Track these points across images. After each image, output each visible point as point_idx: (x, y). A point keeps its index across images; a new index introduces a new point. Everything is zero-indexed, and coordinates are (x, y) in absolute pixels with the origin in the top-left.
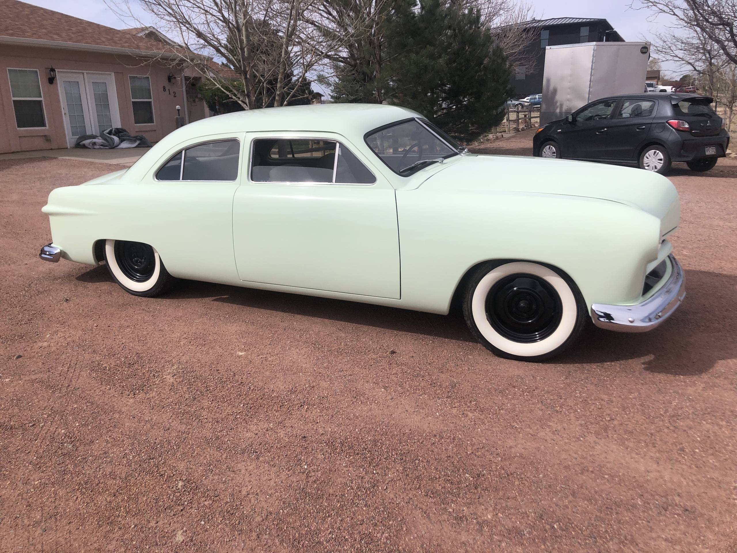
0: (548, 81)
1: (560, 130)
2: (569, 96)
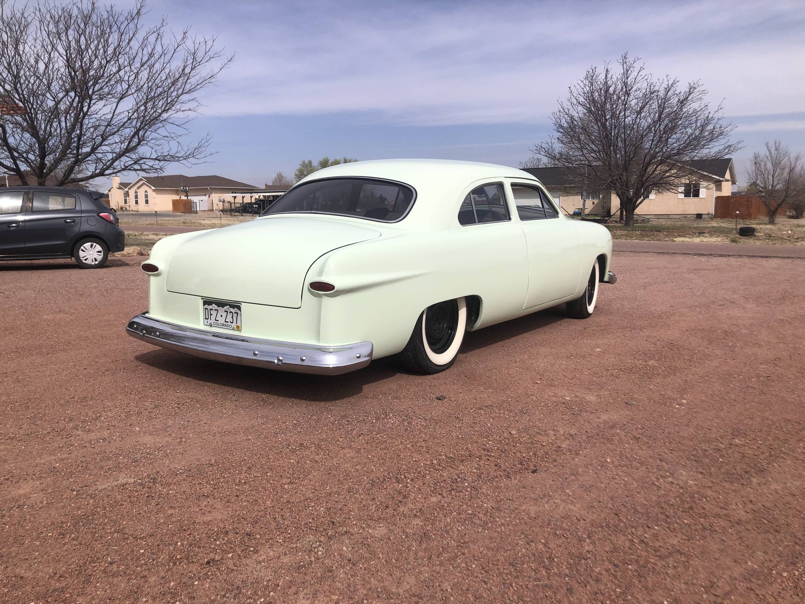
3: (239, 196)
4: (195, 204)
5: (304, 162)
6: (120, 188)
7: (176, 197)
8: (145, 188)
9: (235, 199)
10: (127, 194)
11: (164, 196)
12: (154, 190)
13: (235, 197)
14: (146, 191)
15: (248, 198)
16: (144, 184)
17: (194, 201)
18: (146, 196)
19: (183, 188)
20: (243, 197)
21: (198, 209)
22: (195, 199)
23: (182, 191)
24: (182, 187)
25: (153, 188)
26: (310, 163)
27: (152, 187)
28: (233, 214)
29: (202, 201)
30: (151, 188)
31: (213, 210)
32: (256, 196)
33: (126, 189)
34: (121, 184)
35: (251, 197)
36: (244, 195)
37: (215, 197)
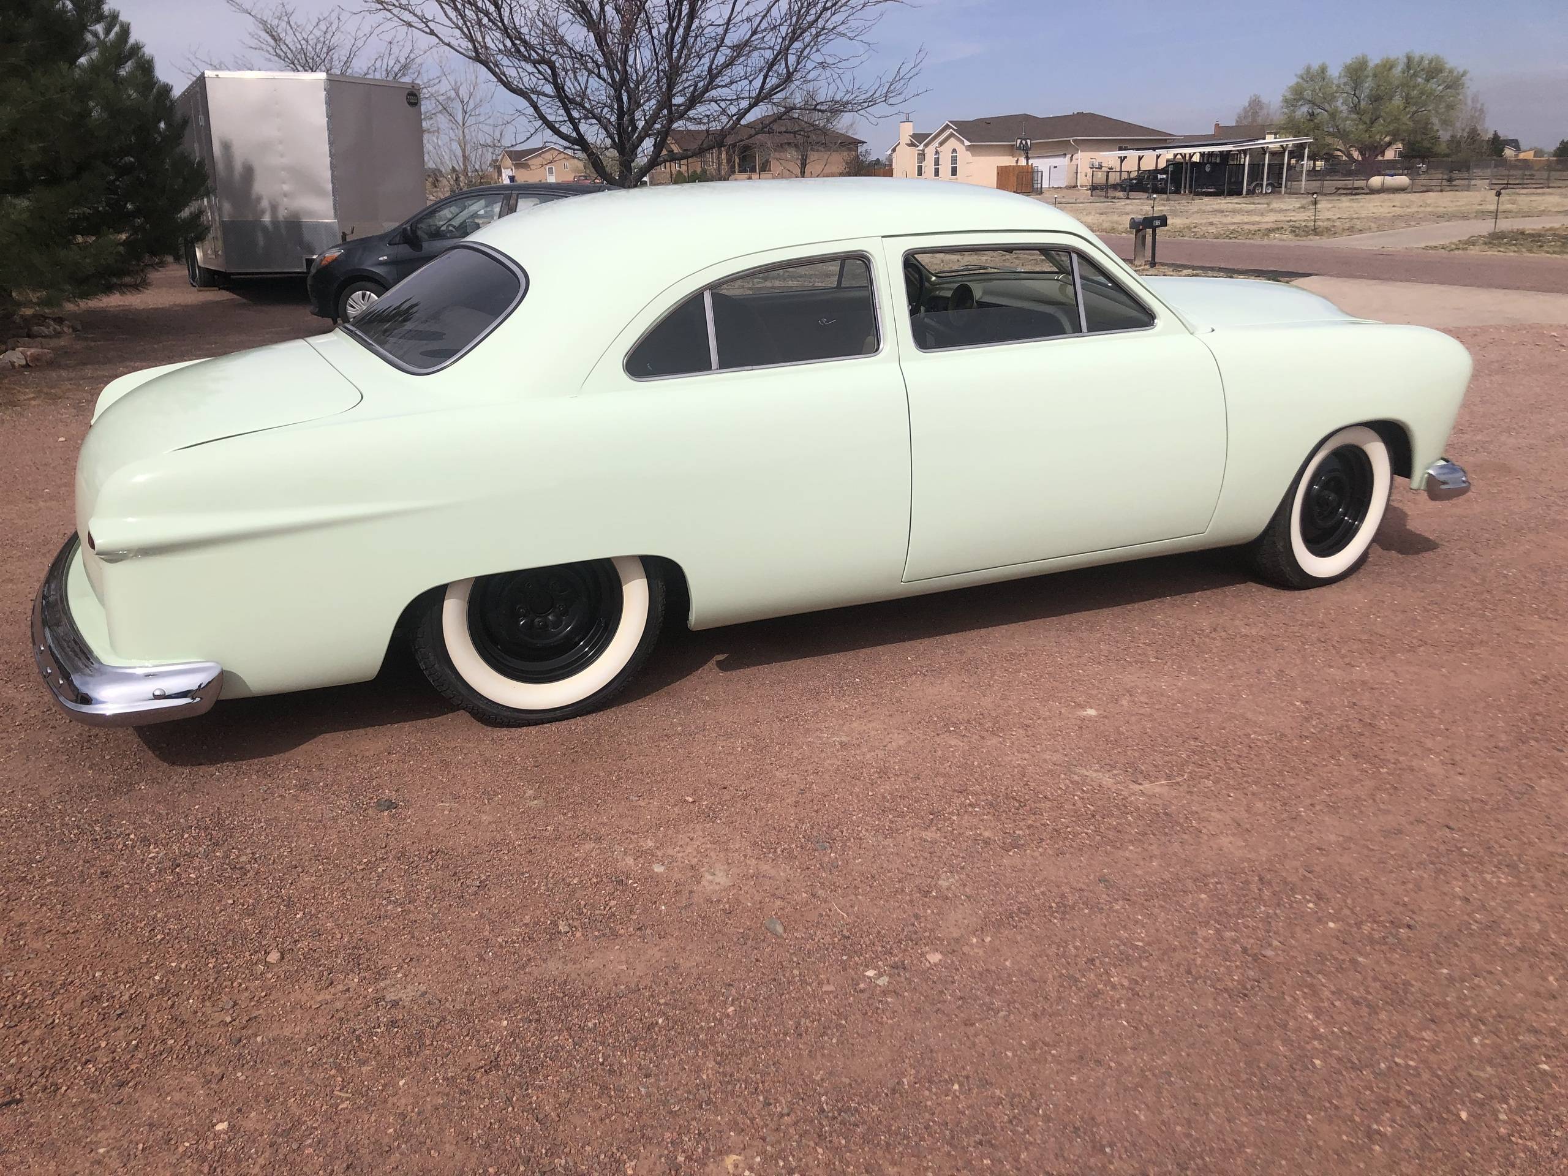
0: (227, 147)
1: (386, 258)
2: (286, 187)
3: (1132, 155)
4: (1040, 174)
5: (1308, 69)
6: (912, 145)
7: (1008, 161)
8: (953, 143)
9: (1122, 161)
10: (922, 156)
11: (988, 158)
12: (968, 148)
13: (1123, 159)
14: (954, 150)
15: (1150, 160)
16: (951, 135)
17: (1040, 169)
18: (954, 160)
19: (1021, 142)
20: (1140, 158)
21: (1045, 185)
22: (1041, 164)
23: (1019, 148)
24: (1019, 141)
25: (967, 143)
26: (1323, 70)
27: (966, 141)
28: (1111, 193)
29: (1055, 167)
30: (963, 142)
31: (1075, 187)
32: (1168, 154)
33: (921, 147)
34: (914, 136)
35: (1158, 157)
36: (1141, 153)
37: (1084, 159)
